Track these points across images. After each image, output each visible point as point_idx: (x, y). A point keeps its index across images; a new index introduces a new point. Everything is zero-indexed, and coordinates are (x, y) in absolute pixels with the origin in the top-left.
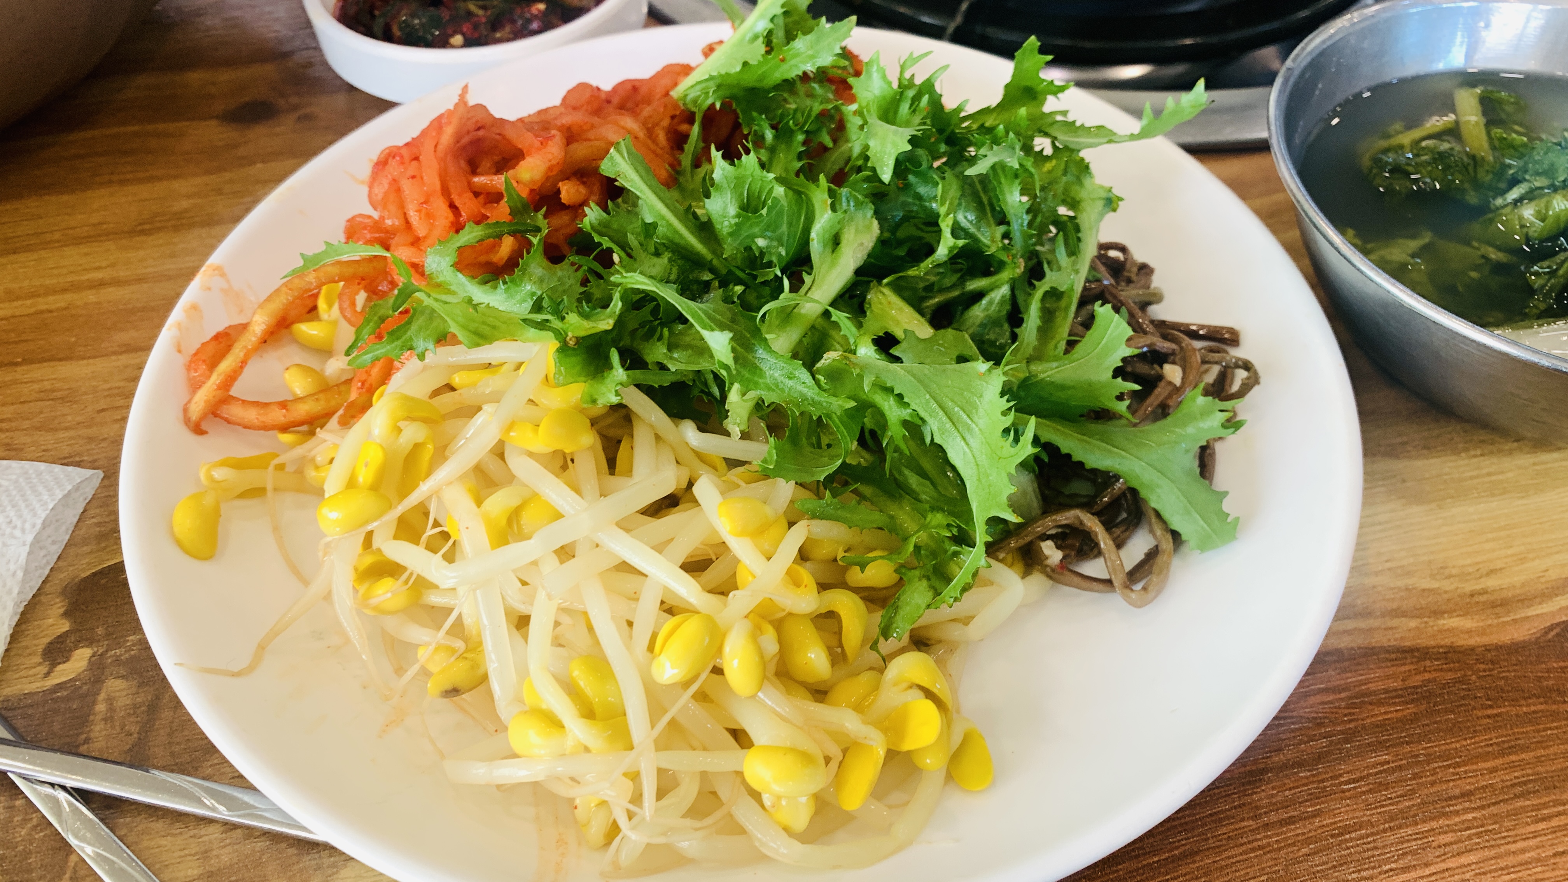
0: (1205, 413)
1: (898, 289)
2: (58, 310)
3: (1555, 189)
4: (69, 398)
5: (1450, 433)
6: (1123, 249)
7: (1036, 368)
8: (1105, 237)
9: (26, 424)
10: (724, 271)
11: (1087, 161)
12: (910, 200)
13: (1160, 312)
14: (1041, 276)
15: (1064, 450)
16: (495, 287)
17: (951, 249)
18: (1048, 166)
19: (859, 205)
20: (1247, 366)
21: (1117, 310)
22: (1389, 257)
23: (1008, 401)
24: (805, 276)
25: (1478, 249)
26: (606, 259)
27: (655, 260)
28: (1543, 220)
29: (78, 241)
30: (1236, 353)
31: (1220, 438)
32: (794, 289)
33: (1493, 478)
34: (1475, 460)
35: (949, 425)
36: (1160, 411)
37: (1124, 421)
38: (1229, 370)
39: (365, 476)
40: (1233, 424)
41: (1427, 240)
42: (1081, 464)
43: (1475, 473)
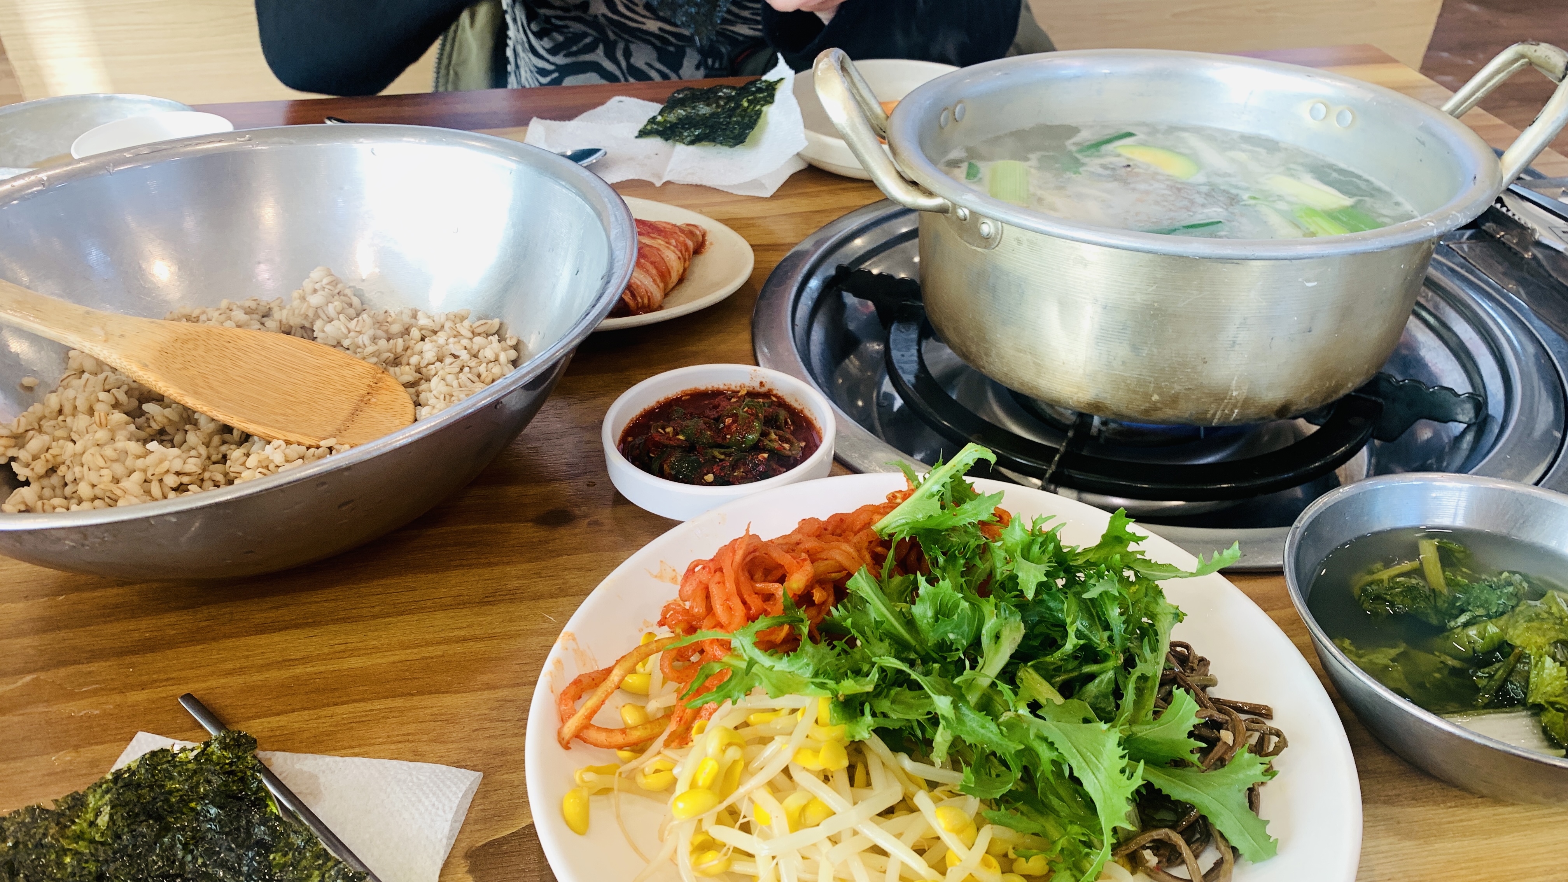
0: (1250, 765)
1: (1036, 668)
2: (436, 657)
3: (1490, 617)
4: (451, 720)
5: (1432, 789)
6: (1187, 647)
7: (1135, 728)
8: (1174, 638)
9: (425, 738)
10: (924, 653)
11: (1160, 587)
12: (1044, 610)
13: (1214, 692)
14: (1134, 666)
15: (1157, 786)
16: (781, 659)
17: (1075, 646)
18: (1134, 589)
19: (1012, 613)
20: (1278, 734)
21: (1187, 692)
22: (1377, 661)
23: (1123, 749)
24: (979, 659)
25: (1439, 657)
26: (852, 643)
27: (881, 644)
28: (1483, 639)
29: (444, 608)
30: (1270, 724)
31: (1262, 783)
32: (973, 668)
33: (1465, 823)
34: (1451, 810)
35: (1084, 764)
36: (1219, 763)
37: (1195, 768)
38: (1266, 736)
39: (704, 780)
40: (1270, 772)
41: (1402, 650)
42: (1168, 796)
43: (1451, 819)
